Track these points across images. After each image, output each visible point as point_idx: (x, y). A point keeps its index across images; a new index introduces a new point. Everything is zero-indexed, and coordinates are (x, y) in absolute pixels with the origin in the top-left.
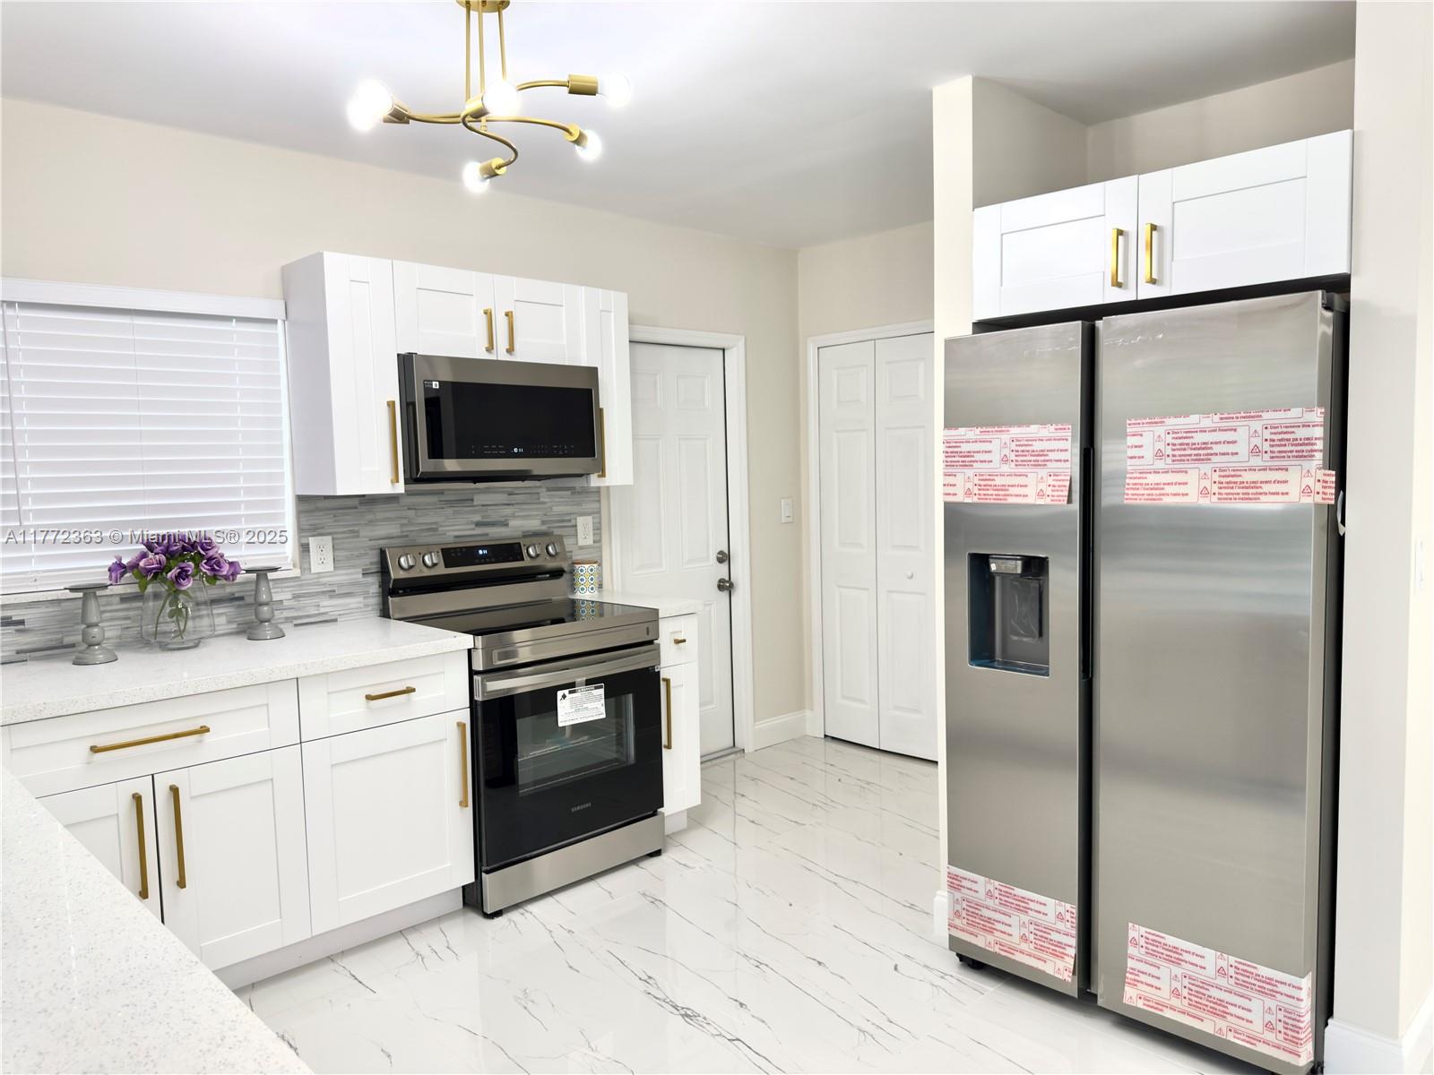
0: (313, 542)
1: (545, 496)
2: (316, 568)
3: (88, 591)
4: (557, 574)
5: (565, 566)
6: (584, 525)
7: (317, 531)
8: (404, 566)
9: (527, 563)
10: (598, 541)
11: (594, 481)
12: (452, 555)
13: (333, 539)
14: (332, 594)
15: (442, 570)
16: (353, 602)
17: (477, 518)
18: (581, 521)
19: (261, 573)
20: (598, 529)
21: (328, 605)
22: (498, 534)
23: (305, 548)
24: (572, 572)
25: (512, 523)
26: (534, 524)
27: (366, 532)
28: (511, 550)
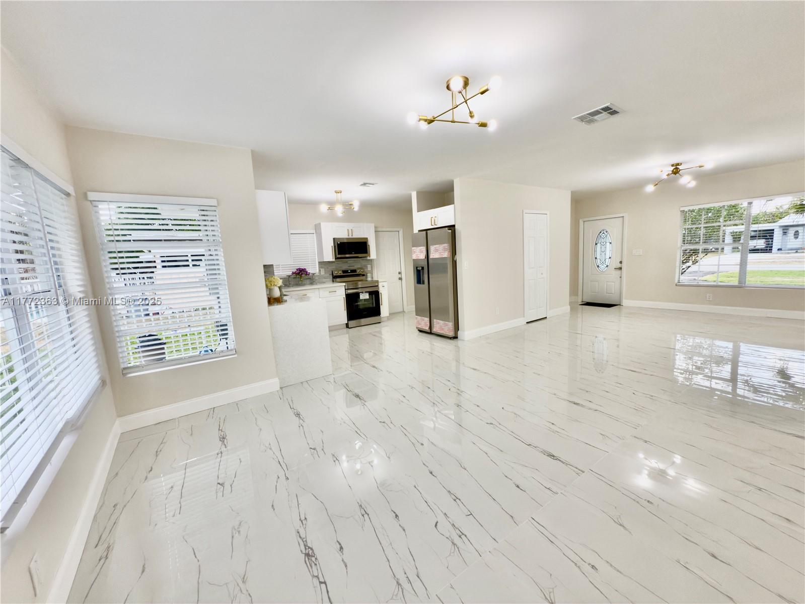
0: (321, 269)
1: (361, 261)
2: (322, 274)
3: (289, 276)
4: (363, 275)
5: (365, 274)
6: (369, 266)
7: (321, 268)
8: (335, 273)
9: (357, 273)
10: (372, 269)
11: (368, 258)
12: (344, 272)
13: (324, 269)
14: (325, 278)
15: (342, 274)
16: (328, 280)
17: (349, 265)
18: (368, 266)
19: (313, 274)
20: (372, 267)
21: (324, 280)
22: (352, 268)
23: (320, 270)
24: (367, 275)
25: (356, 266)
26: (359, 267)
27: (330, 268)
28: (355, 271)
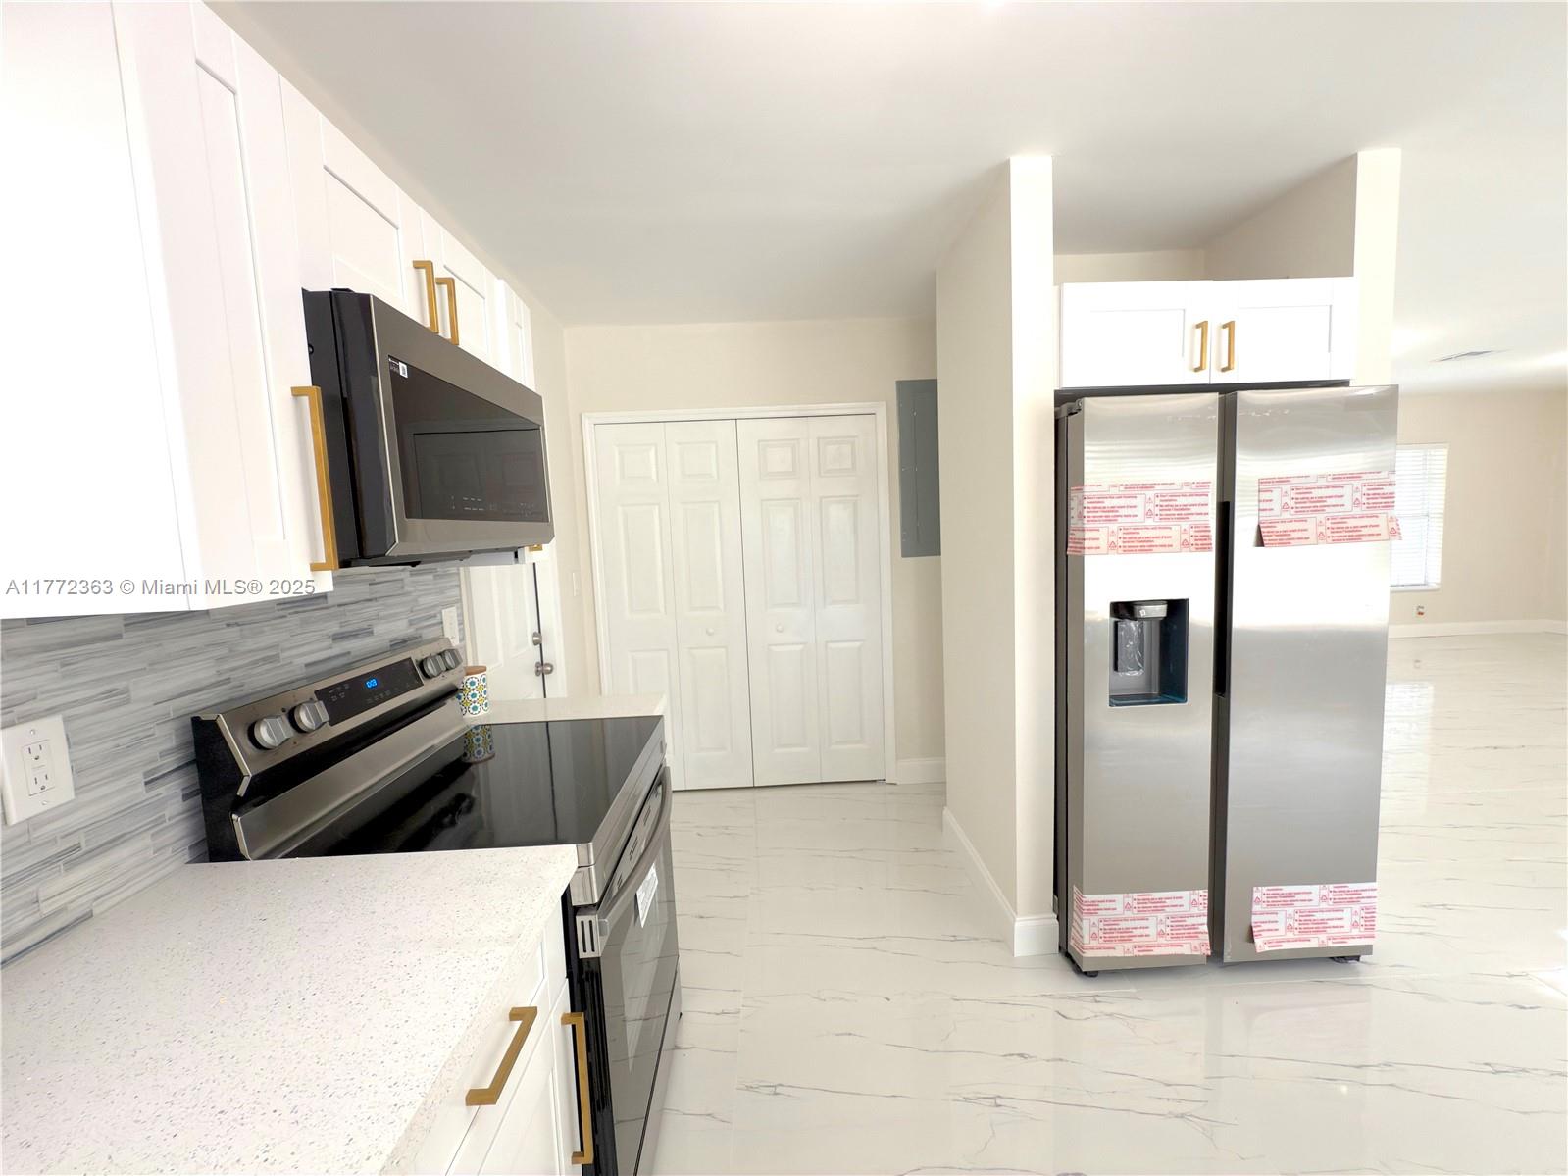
2: (22, 808)
6: (449, 615)
7: (14, 709)
9: (429, 687)
10: (463, 639)
13: (66, 720)
15: (328, 731)
16: (127, 857)
17: (335, 627)
18: (446, 614)
20: (462, 622)
21: (64, 890)
24: (464, 688)
25: (380, 628)
26: (401, 626)
